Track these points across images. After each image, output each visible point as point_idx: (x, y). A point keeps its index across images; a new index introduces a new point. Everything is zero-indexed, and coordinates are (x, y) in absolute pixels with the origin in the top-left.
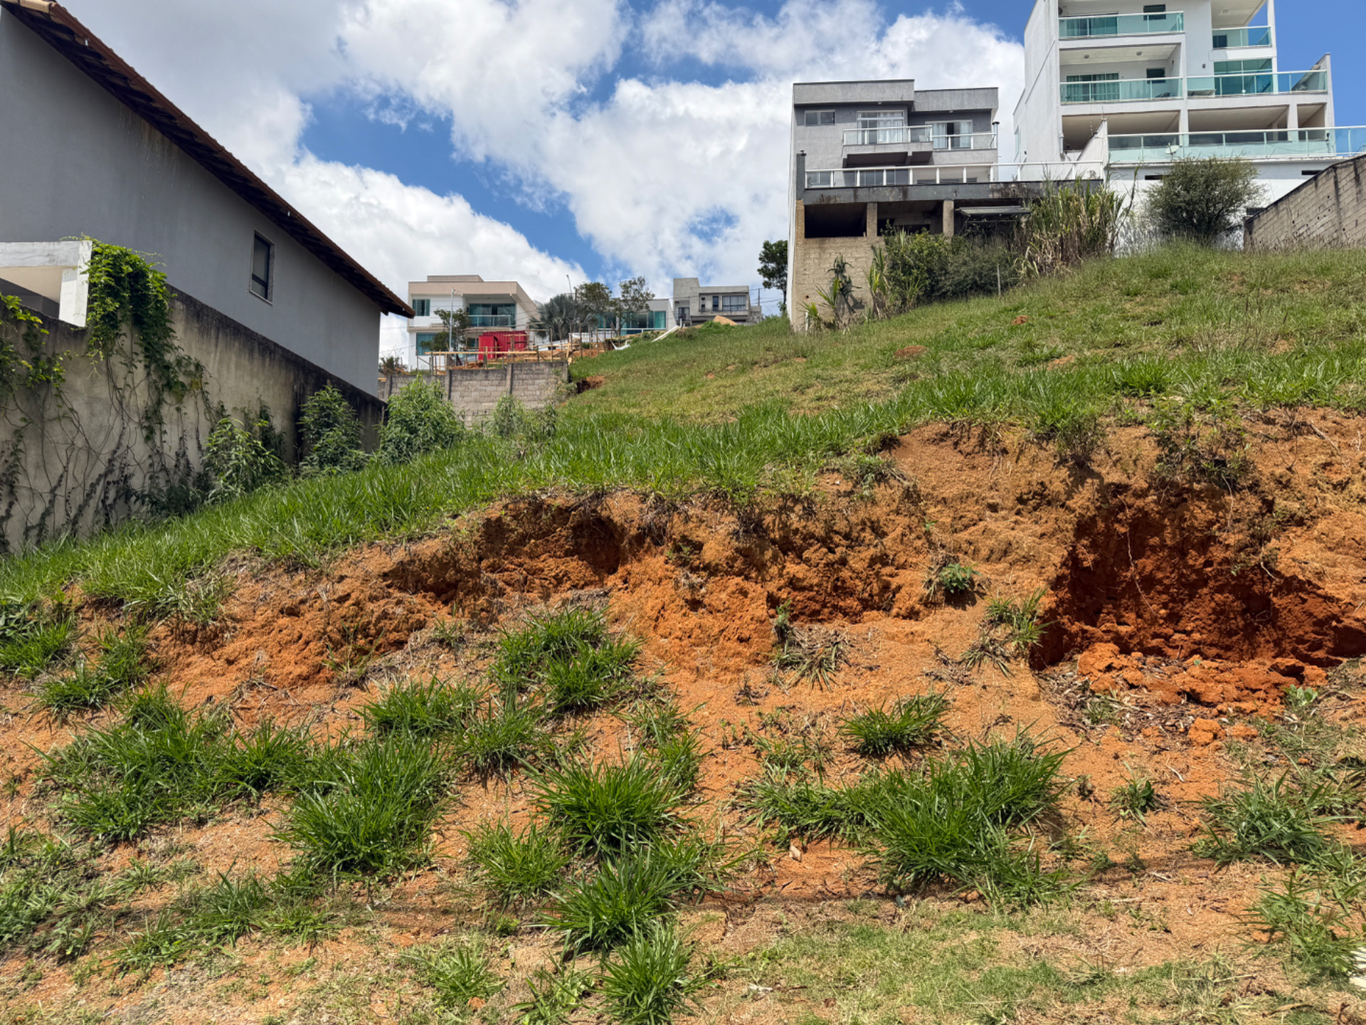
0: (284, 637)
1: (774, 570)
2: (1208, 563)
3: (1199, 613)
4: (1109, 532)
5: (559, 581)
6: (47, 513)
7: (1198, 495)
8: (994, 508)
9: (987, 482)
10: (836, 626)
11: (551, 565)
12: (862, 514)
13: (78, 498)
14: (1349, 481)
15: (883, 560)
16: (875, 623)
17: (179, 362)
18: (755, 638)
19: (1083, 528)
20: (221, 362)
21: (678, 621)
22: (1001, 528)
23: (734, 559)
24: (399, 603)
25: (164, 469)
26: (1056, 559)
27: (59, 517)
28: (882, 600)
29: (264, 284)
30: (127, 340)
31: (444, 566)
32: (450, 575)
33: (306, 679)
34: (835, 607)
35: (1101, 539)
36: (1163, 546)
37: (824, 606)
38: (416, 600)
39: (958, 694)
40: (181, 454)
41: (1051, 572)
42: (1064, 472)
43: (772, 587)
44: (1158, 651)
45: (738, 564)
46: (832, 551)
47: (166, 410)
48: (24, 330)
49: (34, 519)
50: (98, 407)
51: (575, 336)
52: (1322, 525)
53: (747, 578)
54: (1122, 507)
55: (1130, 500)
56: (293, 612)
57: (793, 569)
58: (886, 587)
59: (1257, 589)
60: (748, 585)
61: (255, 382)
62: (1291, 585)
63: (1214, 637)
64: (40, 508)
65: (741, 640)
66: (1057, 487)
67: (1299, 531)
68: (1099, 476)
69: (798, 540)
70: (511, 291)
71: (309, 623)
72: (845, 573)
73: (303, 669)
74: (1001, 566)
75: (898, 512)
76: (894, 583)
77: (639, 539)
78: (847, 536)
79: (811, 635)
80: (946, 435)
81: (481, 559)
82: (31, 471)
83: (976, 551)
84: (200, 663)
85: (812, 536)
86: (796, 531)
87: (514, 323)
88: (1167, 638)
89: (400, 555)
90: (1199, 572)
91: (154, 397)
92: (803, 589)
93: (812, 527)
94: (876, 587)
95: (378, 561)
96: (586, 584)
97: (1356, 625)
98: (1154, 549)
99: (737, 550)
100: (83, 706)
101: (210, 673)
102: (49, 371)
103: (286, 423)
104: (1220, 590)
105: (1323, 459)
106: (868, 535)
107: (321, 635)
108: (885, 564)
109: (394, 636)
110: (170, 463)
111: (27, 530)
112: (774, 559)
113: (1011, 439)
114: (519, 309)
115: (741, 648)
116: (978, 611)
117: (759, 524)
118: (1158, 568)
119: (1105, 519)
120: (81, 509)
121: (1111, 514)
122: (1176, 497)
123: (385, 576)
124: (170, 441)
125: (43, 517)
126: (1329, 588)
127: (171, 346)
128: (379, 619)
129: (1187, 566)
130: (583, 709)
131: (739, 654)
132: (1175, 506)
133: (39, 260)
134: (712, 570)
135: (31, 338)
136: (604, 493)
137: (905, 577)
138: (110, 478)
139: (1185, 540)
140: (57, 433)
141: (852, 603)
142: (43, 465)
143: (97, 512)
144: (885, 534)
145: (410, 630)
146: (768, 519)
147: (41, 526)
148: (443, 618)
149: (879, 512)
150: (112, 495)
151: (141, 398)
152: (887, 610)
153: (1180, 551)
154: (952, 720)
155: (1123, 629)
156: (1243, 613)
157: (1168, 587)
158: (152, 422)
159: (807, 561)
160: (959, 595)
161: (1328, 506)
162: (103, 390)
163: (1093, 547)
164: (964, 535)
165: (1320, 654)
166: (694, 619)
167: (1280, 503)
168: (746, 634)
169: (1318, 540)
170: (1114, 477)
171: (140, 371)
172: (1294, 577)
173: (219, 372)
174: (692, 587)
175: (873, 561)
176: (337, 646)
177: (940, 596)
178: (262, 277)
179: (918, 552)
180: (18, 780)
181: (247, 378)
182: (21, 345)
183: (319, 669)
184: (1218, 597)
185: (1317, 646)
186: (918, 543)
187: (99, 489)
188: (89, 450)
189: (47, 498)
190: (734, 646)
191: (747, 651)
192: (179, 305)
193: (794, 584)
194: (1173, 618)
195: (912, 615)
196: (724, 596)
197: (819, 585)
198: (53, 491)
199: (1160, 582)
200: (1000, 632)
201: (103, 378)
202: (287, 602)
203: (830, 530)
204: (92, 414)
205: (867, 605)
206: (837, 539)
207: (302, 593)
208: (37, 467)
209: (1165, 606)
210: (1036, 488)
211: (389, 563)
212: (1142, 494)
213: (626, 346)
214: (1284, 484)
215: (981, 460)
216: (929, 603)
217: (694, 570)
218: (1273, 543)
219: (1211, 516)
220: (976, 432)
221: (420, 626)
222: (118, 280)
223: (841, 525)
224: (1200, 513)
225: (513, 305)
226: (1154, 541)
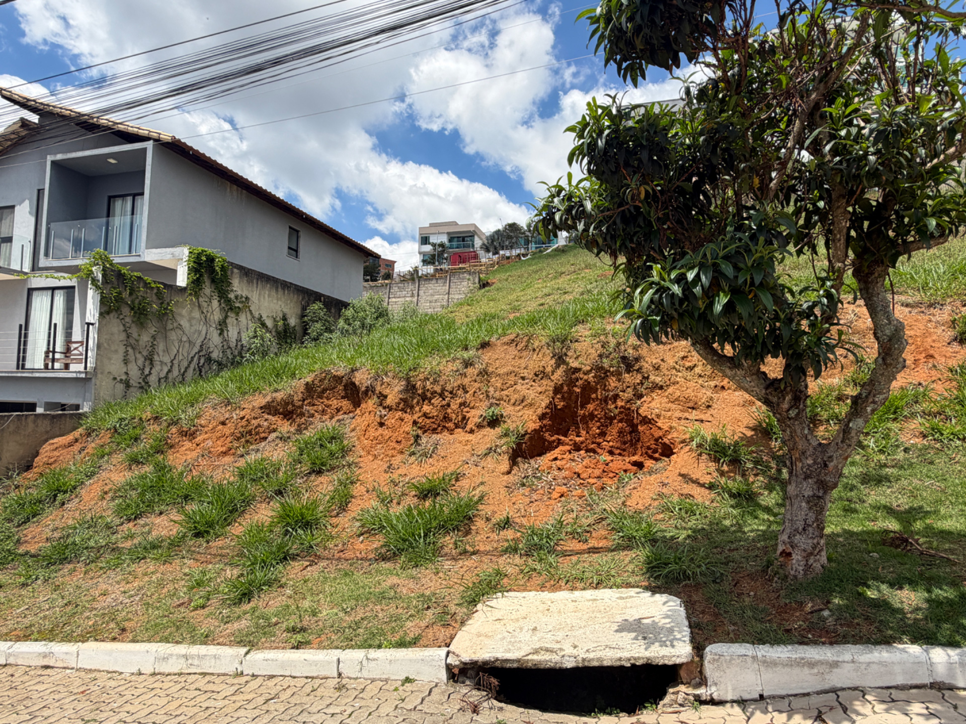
0: (219, 434)
1: (417, 409)
2: (616, 408)
3: (613, 432)
4: (570, 392)
5: (338, 410)
6: (169, 371)
7: (612, 374)
8: (523, 378)
9: (523, 365)
10: (444, 437)
11: (334, 403)
12: (459, 382)
13: (185, 364)
14: (695, 366)
15: (463, 404)
16: (460, 434)
17: (236, 297)
18: (403, 441)
19: (557, 390)
20: (260, 294)
21: (372, 433)
22: (522, 388)
23: (399, 403)
24: (266, 420)
25: (229, 347)
26: (543, 405)
27: (175, 372)
28: (462, 424)
29: (294, 251)
30: (207, 289)
31: (287, 404)
32: (290, 407)
33: (225, 453)
34: (444, 427)
35: (566, 395)
36: (597, 398)
37: (439, 426)
38: (276, 418)
39: (473, 470)
40: (239, 340)
41: (540, 411)
42: (554, 361)
43: (415, 417)
44: (594, 451)
46: (444, 399)
47: (229, 321)
48: (155, 291)
49: (163, 375)
50: (194, 322)
52: (670, 390)
53: (406, 412)
54: (577, 380)
55: (581, 376)
56: (223, 423)
57: (426, 408)
58: (464, 418)
59: (634, 422)
60: (404, 416)
61: (280, 303)
63: (619, 445)
64: (166, 369)
65: (397, 442)
66: (549, 369)
67: (660, 392)
68: (567, 364)
69: (429, 395)
70: (472, 229)
71: (227, 430)
72: (449, 411)
73: (224, 449)
74: (518, 408)
75: (475, 381)
76: (468, 415)
77: (366, 392)
78: (451, 393)
79: (429, 440)
80: (513, 340)
81: (304, 400)
82: (161, 353)
83: (509, 401)
84: (188, 444)
85: (436, 392)
86: (428, 390)
87: (473, 246)
88: (599, 444)
89: (268, 399)
90: (612, 412)
91: (224, 315)
92: (429, 418)
93: (436, 389)
94: (460, 418)
95: (260, 401)
96: (350, 412)
97: (667, 442)
98: (593, 400)
99: (401, 399)
100: (138, 463)
101: (189, 449)
102: (166, 309)
103: (298, 321)
104: (621, 421)
105: (682, 354)
106: (460, 392)
107: (232, 434)
108: (465, 407)
109: (263, 435)
110: (233, 345)
111: (160, 379)
112: (418, 403)
113: (537, 343)
114: (476, 238)
115: (396, 446)
117: (414, 387)
118: (596, 410)
119: (568, 385)
120: (186, 368)
121: (571, 383)
122: (602, 373)
123: (261, 408)
124: (232, 333)
125: (167, 373)
126: (661, 423)
127: (232, 291)
128: (256, 427)
129: (609, 409)
130: (319, 472)
131: (395, 448)
132: (603, 378)
133: (169, 256)
134: (390, 408)
135: (159, 295)
136: (356, 370)
137: (473, 412)
138: (201, 354)
139: (607, 396)
140: (173, 336)
141: (451, 425)
142: (167, 350)
143: (194, 370)
144: (467, 392)
145: (270, 433)
146: (419, 383)
147: (166, 377)
148: (285, 427)
149: (466, 381)
150: (202, 361)
151: (217, 316)
152: (464, 428)
153: (605, 400)
154: (464, 483)
155: (578, 439)
156: (631, 433)
157: (600, 419)
158: (222, 326)
159: (433, 404)
160: (494, 422)
161: (678, 379)
162: (196, 314)
163: (563, 398)
164: (505, 392)
165: (657, 455)
166: (380, 431)
167: (652, 378)
168: (400, 439)
169: (667, 397)
170: (575, 364)
171: (215, 303)
172: (646, 417)
173: (259, 300)
174: (381, 416)
175: (461, 405)
176: (238, 439)
177: (485, 423)
178: (294, 247)
179: (481, 401)
180: (106, 493)
181: (275, 301)
182: (154, 297)
183: (230, 449)
184: (620, 425)
185: (655, 451)
186: (481, 396)
187: (196, 359)
188: (190, 342)
189: (169, 364)
190: (394, 444)
191: (398, 447)
192: (236, 271)
193: (425, 415)
194: (603, 434)
195: (472, 431)
196: (393, 421)
197: (437, 416)
198: (172, 362)
199: (596, 416)
200: (504, 440)
201: (197, 308)
202: (222, 419)
203: (444, 390)
204: (191, 325)
205: (457, 426)
206: (446, 394)
207: (227, 416)
208: (164, 351)
209: (599, 428)
210: (541, 369)
211: (262, 401)
212: (588, 373)
213: (529, 256)
214: (657, 368)
215: (524, 354)
216: (480, 426)
217: (383, 408)
218: (645, 398)
219: (617, 384)
220: (526, 339)
221: (274, 430)
222: (200, 264)
223: (449, 388)
224: (612, 382)
225: (473, 236)
226: (594, 396)
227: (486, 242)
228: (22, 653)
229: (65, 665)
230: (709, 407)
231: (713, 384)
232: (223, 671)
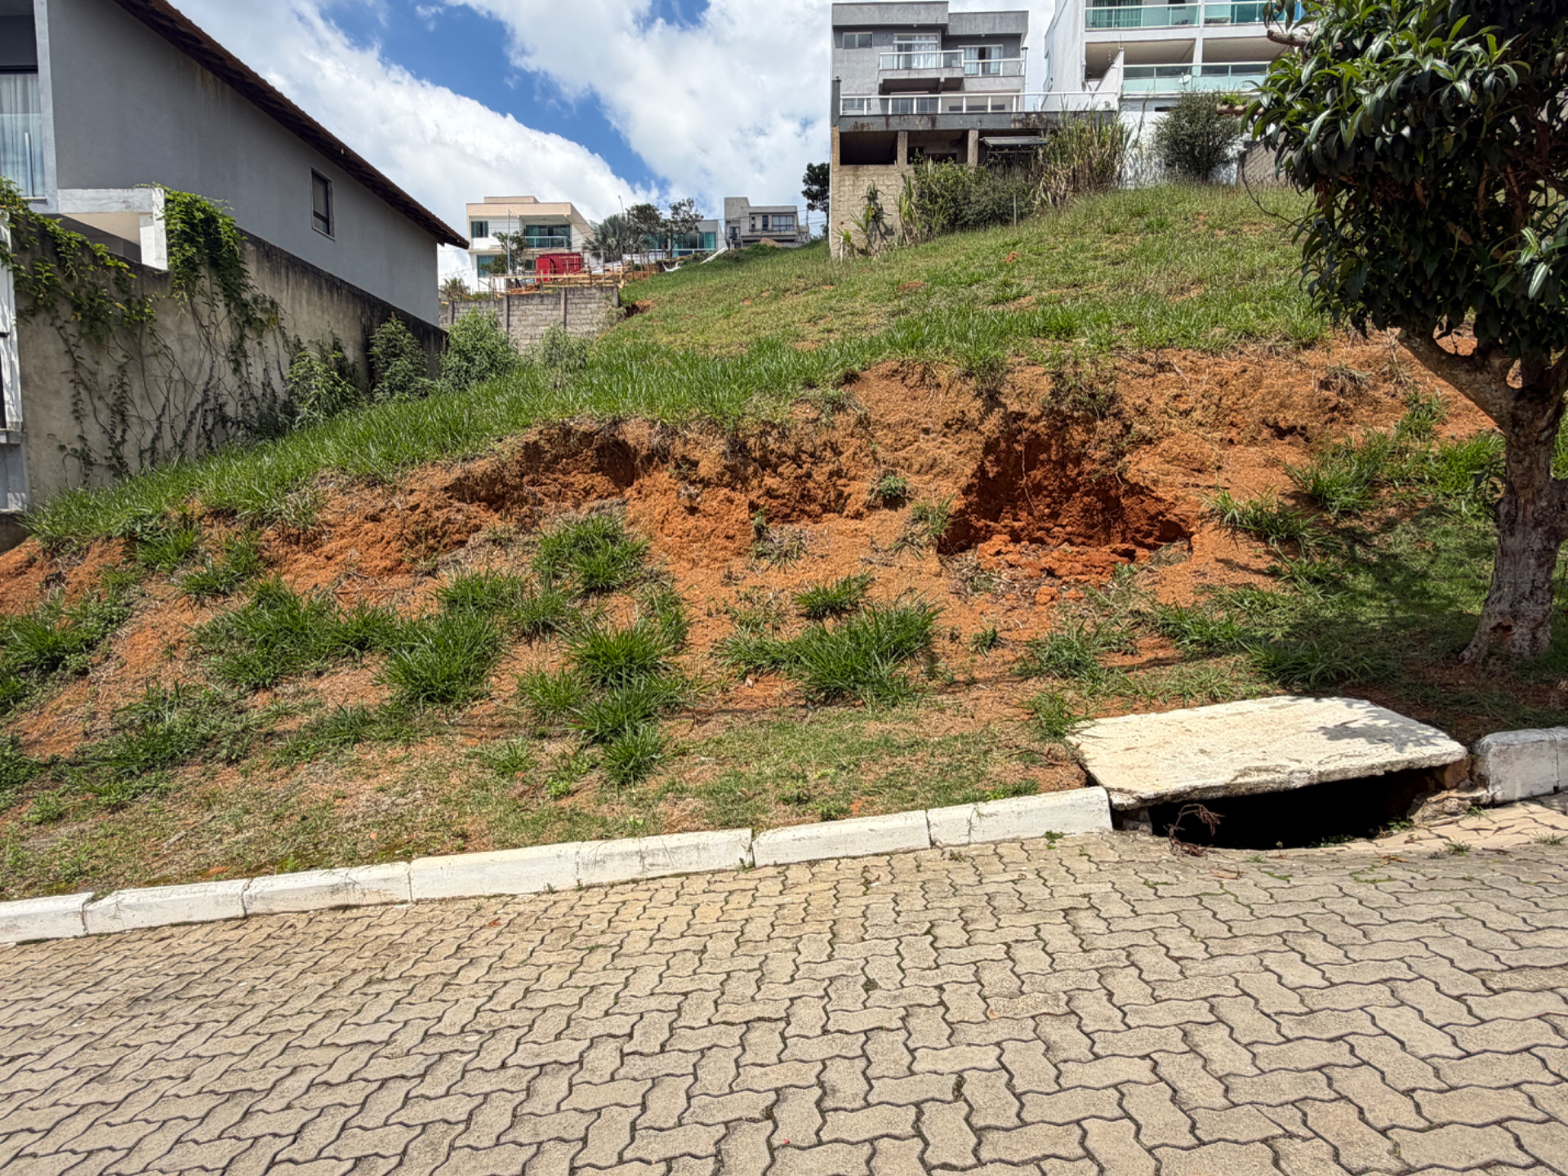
0: (370, 538)
1: (755, 483)
2: (1079, 474)
3: (1073, 510)
4: (1009, 451)
5: (587, 492)
6: (156, 438)
7: (1076, 421)
8: (926, 431)
9: (924, 411)
10: (805, 527)
11: (579, 480)
12: (825, 438)
13: (182, 425)
14: (1192, 409)
15: (838, 473)
16: (833, 523)
17: (255, 300)
18: (738, 536)
19: (990, 447)
20: (293, 299)
21: (678, 523)
22: (930, 447)
23: (723, 474)
24: (459, 511)
25: (253, 397)
26: (968, 472)
27: (167, 442)
28: (836, 504)
29: (325, 220)
30: (206, 281)
31: (494, 482)
32: (498, 488)
33: (391, 571)
34: (802, 511)
35: (1003, 456)
36: (1049, 460)
37: (793, 510)
38: (473, 508)
39: (880, 573)
40: (267, 384)
41: (964, 482)
42: (979, 403)
43: (753, 496)
44: (1041, 541)
45: (726, 478)
46: (800, 467)
47: (247, 344)
48: (113, 275)
49: (146, 443)
50: (188, 344)
51: (627, 257)
52: (1165, 444)
53: (734, 489)
54: (1020, 431)
55: (1026, 425)
56: (375, 518)
57: (770, 482)
58: (840, 495)
59: (1113, 493)
60: (733, 494)
61: (327, 317)
62: (1135, 490)
63: (1082, 530)
64: (150, 435)
65: (727, 537)
66: (973, 415)
67: (1148, 448)
68: (1004, 406)
69: (773, 459)
70: (567, 212)
71: (389, 527)
72: (810, 485)
73: (388, 563)
74: (927, 478)
75: (852, 435)
76: (847, 491)
77: (649, 459)
78: (812, 455)
79: (781, 534)
80: (896, 371)
81: (522, 476)
82: (138, 402)
83: (910, 466)
84: (305, 559)
85: (785, 455)
86: (773, 451)
87: (569, 245)
88: (1048, 530)
89: (457, 472)
90: (1074, 480)
91: (237, 333)
92: (777, 497)
93: (784, 448)
94: (833, 495)
95: (441, 478)
96: (609, 495)
97: (1174, 519)
98: (1042, 463)
99: (726, 467)
100: (216, 593)
101: (313, 566)
102: (141, 312)
103: (358, 353)
104: (1087, 494)
105: (1175, 391)
106: (828, 454)
107: (399, 536)
108: (840, 477)
109: (456, 537)
110: (258, 392)
111: (141, 453)
112: (755, 473)
113: (943, 377)
114: (574, 230)
115: (727, 543)
116: (907, 511)
117: (743, 445)
118: (1045, 478)
119: (1006, 440)
120: (185, 435)
121: (1011, 437)
122: (1060, 423)
123: (446, 489)
124: (256, 372)
125: (153, 441)
126: (1160, 492)
127: (246, 286)
128: (444, 524)
129: (1067, 476)
130: (606, 590)
131: (725, 548)
132: (1060, 429)
133: (117, 207)
134: (706, 483)
135: (121, 281)
136: (621, 420)
137: (855, 486)
138: (207, 407)
139: (1065, 456)
140: (155, 367)
141: (815, 508)
142: (148, 397)
143: (198, 437)
144: (841, 453)
145: (469, 532)
146: (752, 441)
147: (153, 449)
148: (495, 522)
149: (837, 436)
150: (210, 421)
151: (225, 334)
152: (840, 512)
153: (1062, 464)
154: (875, 592)
155: (1016, 524)
156: (1102, 511)
157: (1051, 492)
158: (237, 357)
159: (781, 475)
160: (894, 500)
161: (1173, 429)
162: (191, 328)
163: (997, 461)
164: (902, 454)
165: (1150, 540)
166: (692, 521)
167: (1137, 427)
168: (732, 532)
169: (1161, 455)
170: (1015, 407)
171: (221, 310)
172: (1137, 484)
173: (293, 308)
174: (690, 496)
175: (831, 474)
176: (412, 545)
177: (879, 501)
178: (322, 213)
179: (866, 467)
180: (173, 647)
181: (319, 313)
182: (114, 289)
183: (401, 562)
184: (1086, 499)
185: (1149, 534)
186: (866, 460)
187: (199, 416)
188: (185, 381)
189: (155, 425)
190: (722, 542)
191: (732, 546)
192: (248, 245)
193: (770, 493)
194: (1054, 515)
195: (858, 516)
196: (715, 504)
197: (790, 494)
198: (158, 418)
199: (1046, 488)
200: (919, 527)
201: (189, 317)
202: (370, 511)
203: (799, 450)
204: (184, 350)
205: (826, 509)
206: (804, 457)
207: (381, 504)
208: (142, 398)
209: (1048, 506)
210: (959, 415)
211: (450, 479)
212: (1036, 420)
213: (677, 267)
214: (1142, 412)
215: (921, 392)
216: (871, 507)
217: (692, 483)
218: (1128, 457)
219: (1084, 437)
220: (919, 369)
221: (477, 528)
222: (193, 226)
223: (807, 447)
224: (1077, 434)
225: (568, 226)
226: (1043, 457)
227: (592, 239)
228: (283, 891)
229: (385, 900)
230: (1219, 468)
231: (1218, 435)
232: (716, 867)
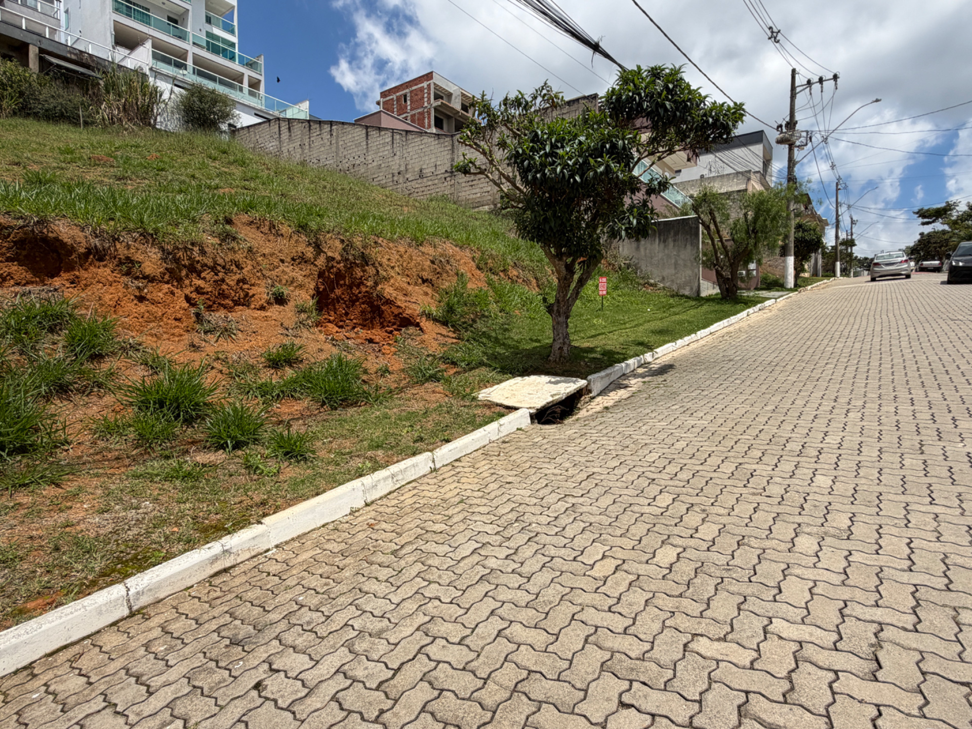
1: (187, 282)
2: (360, 293)
3: (355, 312)
4: (328, 277)
5: (4, 279)
7: (357, 265)
8: (282, 261)
9: (277, 249)
10: (221, 315)
12: (230, 257)
14: (395, 266)
15: (243, 281)
16: (242, 313)
18: (184, 318)
19: (321, 275)
21: (132, 308)
22: (288, 271)
23: (164, 274)
26: (312, 286)
28: (245, 301)
34: (220, 304)
35: (326, 280)
36: (345, 285)
37: (214, 303)
41: (311, 292)
42: (311, 249)
43: (187, 291)
45: (167, 277)
46: (216, 274)
52: (392, 281)
53: (173, 285)
54: (333, 267)
55: (335, 264)
57: (200, 283)
58: (247, 295)
59: (375, 303)
60: (176, 291)
62: (389, 302)
63: (361, 321)
65: (176, 319)
66: (309, 255)
67: (387, 282)
68: (325, 253)
69: (199, 266)
74: (292, 288)
75: (246, 258)
76: (251, 293)
78: (224, 267)
79: (217, 317)
80: (252, 222)
83: (281, 280)
85: (206, 265)
86: (198, 262)
88: (345, 322)
90: (356, 296)
92: (203, 293)
93: (205, 261)
94: (241, 294)
97: (406, 316)
98: (341, 286)
99: (166, 269)
104: (363, 303)
105: (387, 257)
106: (234, 268)
108: (244, 283)
112: (187, 276)
113: (285, 229)
115: (177, 323)
116: (290, 307)
118: (343, 294)
119: (327, 271)
121: (329, 268)
122: (350, 266)
126: (399, 303)
129: (353, 294)
131: (178, 327)
134: (150, 279)
136: (49, 220)
137: (255, 290)
139: (353, 283)
141: (228, 302)
144: (242, 268)
146: (179, 253)
149: (238, 257)
152: (248, 306)
153: (350, 287)
156: (371, 312)
157: (345, 301)
160: (280, 300)
161: (392, 274)
163: (323, 283)
164: (274, 273)
165: (394, 327)
166: (142, 308)
167: (380, 272)
168: (178, 316)
169: (392, 286)
170: (330, 254)
172: (388, 299)
174: (138, 288)
175: (239, 281)
177: (272, 300)
179: (259, 279)
184: (363, 306)
185: (394, 324)
186: (258, 274)
190: (173, 322)
191: (181, 325)
193: (199, 290)
194: (347, 314)
195: (262, 308)
196: (160, 294)
197: (211, 292)
199: (343, 299)
200: (303, 316)
203: (215, 263)
205: (237, 303)
206: (219, 268)
209: (344, 309)
210: (300, 254)
212: (339, 263)
214: (380, 265)
215: (272, 237)
216: (269, 303)
217: (137, 278)
218: (381, 286)
219: (362, 274)
223: (220, 261)
224: (358, 272)
226: (342, 282)
229: (253, 553)
230: (412, 294)
231: (405, 280)
232: (421, 474)
